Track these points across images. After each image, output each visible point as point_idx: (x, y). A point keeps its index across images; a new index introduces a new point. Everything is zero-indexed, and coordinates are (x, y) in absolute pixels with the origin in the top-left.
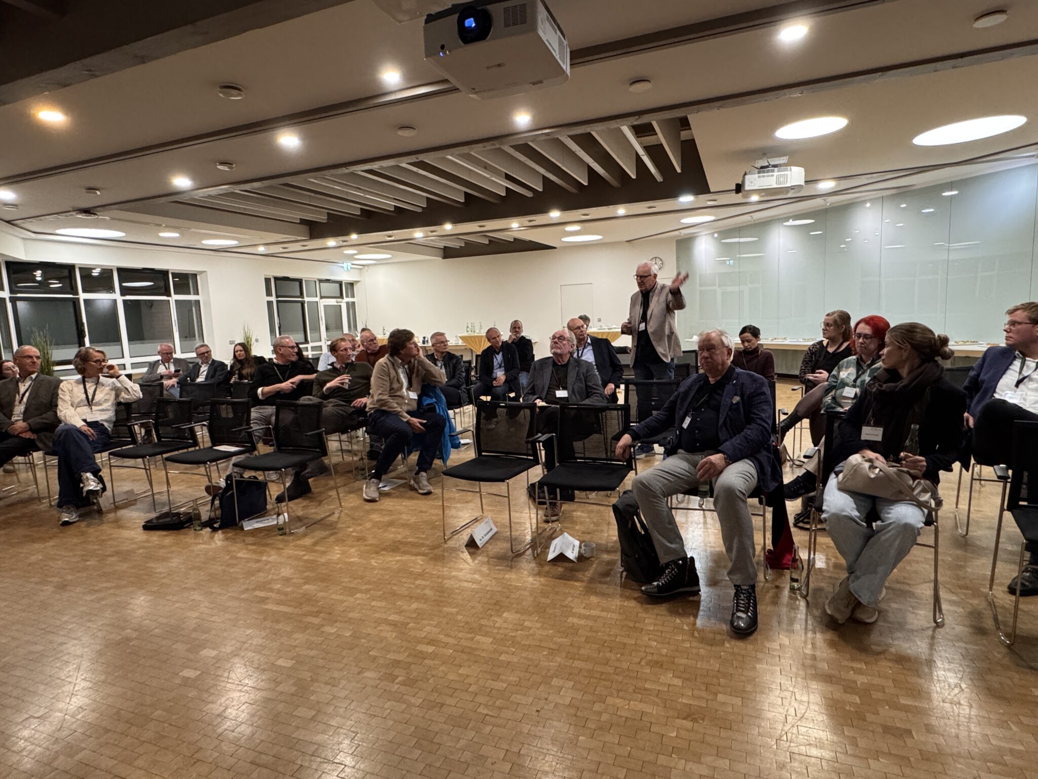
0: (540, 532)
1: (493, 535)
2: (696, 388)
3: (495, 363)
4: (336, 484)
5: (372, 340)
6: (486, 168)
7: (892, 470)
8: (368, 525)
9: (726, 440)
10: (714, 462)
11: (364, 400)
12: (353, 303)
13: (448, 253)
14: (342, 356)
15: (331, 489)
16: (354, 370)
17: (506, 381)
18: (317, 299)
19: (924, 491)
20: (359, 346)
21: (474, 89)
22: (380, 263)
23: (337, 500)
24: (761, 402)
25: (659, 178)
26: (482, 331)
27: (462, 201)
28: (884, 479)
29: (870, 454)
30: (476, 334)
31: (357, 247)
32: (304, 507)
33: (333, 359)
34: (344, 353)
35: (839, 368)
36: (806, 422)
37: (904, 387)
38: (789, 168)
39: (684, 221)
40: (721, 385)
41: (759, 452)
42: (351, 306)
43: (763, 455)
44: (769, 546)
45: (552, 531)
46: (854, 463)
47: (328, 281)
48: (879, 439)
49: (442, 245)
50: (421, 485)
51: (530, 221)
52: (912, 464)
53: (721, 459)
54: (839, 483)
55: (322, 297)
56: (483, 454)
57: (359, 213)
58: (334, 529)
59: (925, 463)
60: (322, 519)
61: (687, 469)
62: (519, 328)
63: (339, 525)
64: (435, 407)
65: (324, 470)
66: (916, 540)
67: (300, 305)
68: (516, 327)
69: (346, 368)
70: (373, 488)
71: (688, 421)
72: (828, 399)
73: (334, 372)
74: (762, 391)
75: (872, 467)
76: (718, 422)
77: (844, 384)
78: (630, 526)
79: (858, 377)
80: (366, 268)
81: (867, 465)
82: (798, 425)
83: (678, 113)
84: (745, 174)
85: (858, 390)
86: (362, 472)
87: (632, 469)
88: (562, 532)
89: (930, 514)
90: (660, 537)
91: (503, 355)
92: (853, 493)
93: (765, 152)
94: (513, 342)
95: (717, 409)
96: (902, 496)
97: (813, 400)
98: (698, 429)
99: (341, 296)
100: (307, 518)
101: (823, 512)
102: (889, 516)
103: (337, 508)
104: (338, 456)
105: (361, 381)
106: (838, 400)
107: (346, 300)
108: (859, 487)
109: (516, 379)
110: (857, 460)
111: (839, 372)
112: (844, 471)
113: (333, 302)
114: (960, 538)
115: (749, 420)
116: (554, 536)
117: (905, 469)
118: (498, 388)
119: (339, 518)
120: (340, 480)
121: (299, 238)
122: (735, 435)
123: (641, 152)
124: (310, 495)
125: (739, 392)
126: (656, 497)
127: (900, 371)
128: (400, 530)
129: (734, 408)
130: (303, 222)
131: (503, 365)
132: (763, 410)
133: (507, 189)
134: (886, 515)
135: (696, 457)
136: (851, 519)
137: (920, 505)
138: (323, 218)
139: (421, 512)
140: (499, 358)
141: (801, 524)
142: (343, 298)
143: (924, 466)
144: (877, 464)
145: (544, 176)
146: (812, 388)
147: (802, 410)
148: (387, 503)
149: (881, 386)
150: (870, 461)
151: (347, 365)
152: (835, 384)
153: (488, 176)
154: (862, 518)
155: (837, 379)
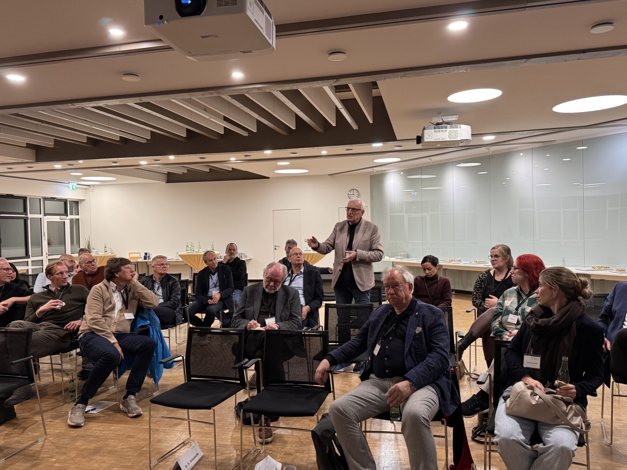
0: (244, 455)
1: (200, 460)
2: (384, 318)
3: (211, 283)
4: (41, 408)
5: (90, 262)
6: (205, 110)
7: (549, 397)
8: (73, 454)
9: (411, 368)
10: (401, 389)
11: (77, 323)
12: (78, 220)
13: (171, 178)
14: (58, 279)
15: (37, 413)
16: (69, 292)
17: (221, 299)
18: (41, 216)
19: (576, 415)
20: (78, 266)
21: (190, 53)
22: (103, 184)
23: (42, 426)
24: (440, 333)
25: (355, 127)
26: (201, 251)
27: (185, 136)
28: (543, 406)
29: (532, 382)
30: (195, 253)
31: (83, 170)
32: (6, 435)
33: (49, 282)
34: (59, 276)
35: (503, 297)
36: (479, 341)
37: (555, 322)
38: (459, 125)
39: (376, 161)
40: (405, 316)
41: (439, 378)
42: (75, 224)
43: (444, 381)
44: (451, 463)
45: (256, 454)
46: (519, 390)
47: (53, 199)
48: (538, 366)
49: (166, 170)
50: (130, 409)
51: (246, 156)
52: (565, 392)
53: (406, 386)
54: (507, 408)
55: (45, 214)
56: (192, 378)
57: (85, 141)
58: (36, 460)
59: (575, 391)
60: (24, 449)
61: (378, 395)
62: (234, 250)
63: (42, 455)
64: (149, 329)
65: (30, 395)
66: (571, 460)
67: (22, 221)
68: (231, 249)
69: (61, 291)
70: (79, 413)
71: (378, 348)
72: (496, 324)
73: (49, 294)
74: (440, 322)
75: (534, 394)
76: (404, 351)
77: (508, 312)
78: (327, 451)
79: (519, 306)
80: (92, 188)
81: (529, 392)
82: (473, 344)
83: (369, 79)
84: (424, 129)
85: (519, 317)
86: (72, 394)
87: (330, 392)
88: (266, 454)
89: (581, 436)
90: (355, 462)
91: (218, 275)
92: (519, 418)
93: (440, 112)
94: (228, 263)
95: (403, 338)
96: (559, 421)
97: (484, 322)
98: (387, 356)
99: (66, 214)
100: (8, 448)
101: (494, 435)
102: (549, 439)
103: (40, 436)
104: (49, 376)
105: (76, 303)
106: (504, 325)
107: (70, 217)
108: (523, 411)
109: (230, 297)
110: (521, 388)
111: (504, 301)
112: (511, 397)
113: (57, 219)
114: (606, 447)
115: (430, 349)
116: (258, 458)
117: (560, 396)
118: (212, 307)
119: (42, 447)
120: (46, 404)
121: (26, 161)
122: (419, 363)
123: (340, 106)
124: (15, 421)
125: (421, 323)
126: (351, 422)
127: (552, 308)
128: (105, 458)
129: (416, 337)
130: (29, 146)
131: (218, 284)
132: (442, 340)
133: (225, 128)
134: (547, 439)
135: (386, 383)
136: (518, 442)
137: (573, 428)
138: (50, 144)
139: (129, 436)
140: (214, 278)
141: (478, 438)
142: (67, 216)
143: (574, 392)
144: (537, 391)
145: (257, 120)
146: (483, 312)
147: (475, 331)
148: (95, 428)
149: (537, 321)
150: (531, 388)
151: (63, 288)
152: (501, 311)
153: (208, 117)
154: (527, 441)
155: (503, 307)
